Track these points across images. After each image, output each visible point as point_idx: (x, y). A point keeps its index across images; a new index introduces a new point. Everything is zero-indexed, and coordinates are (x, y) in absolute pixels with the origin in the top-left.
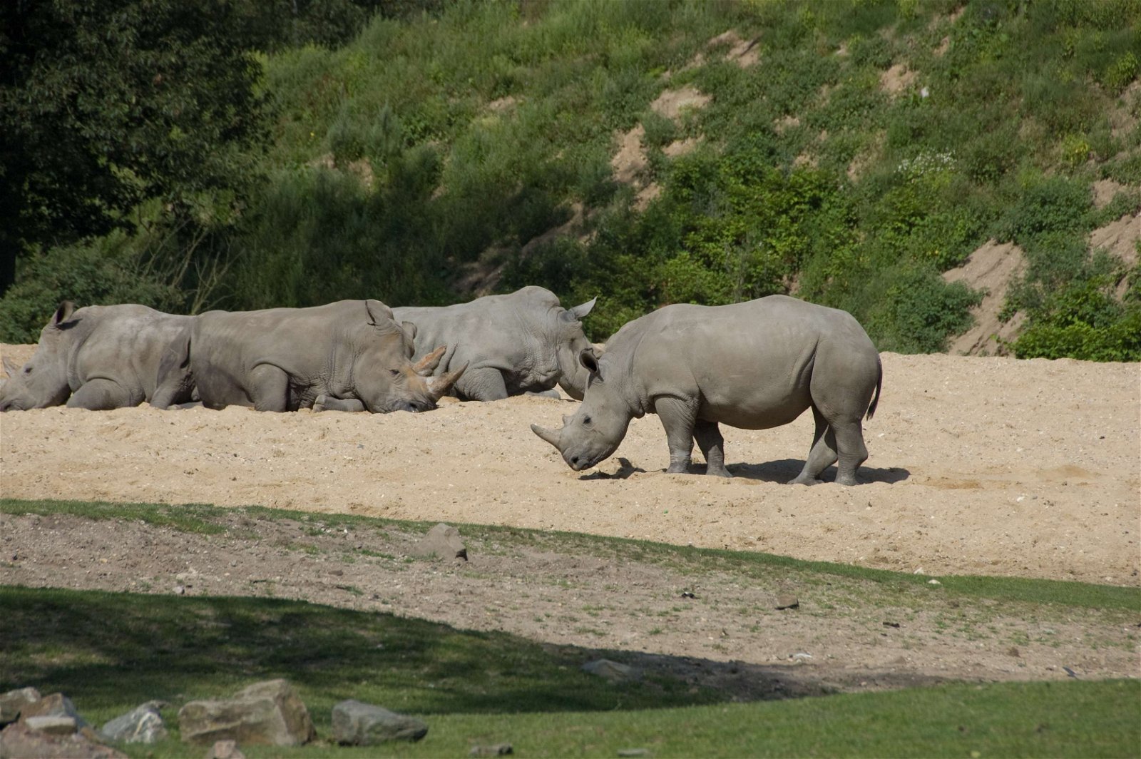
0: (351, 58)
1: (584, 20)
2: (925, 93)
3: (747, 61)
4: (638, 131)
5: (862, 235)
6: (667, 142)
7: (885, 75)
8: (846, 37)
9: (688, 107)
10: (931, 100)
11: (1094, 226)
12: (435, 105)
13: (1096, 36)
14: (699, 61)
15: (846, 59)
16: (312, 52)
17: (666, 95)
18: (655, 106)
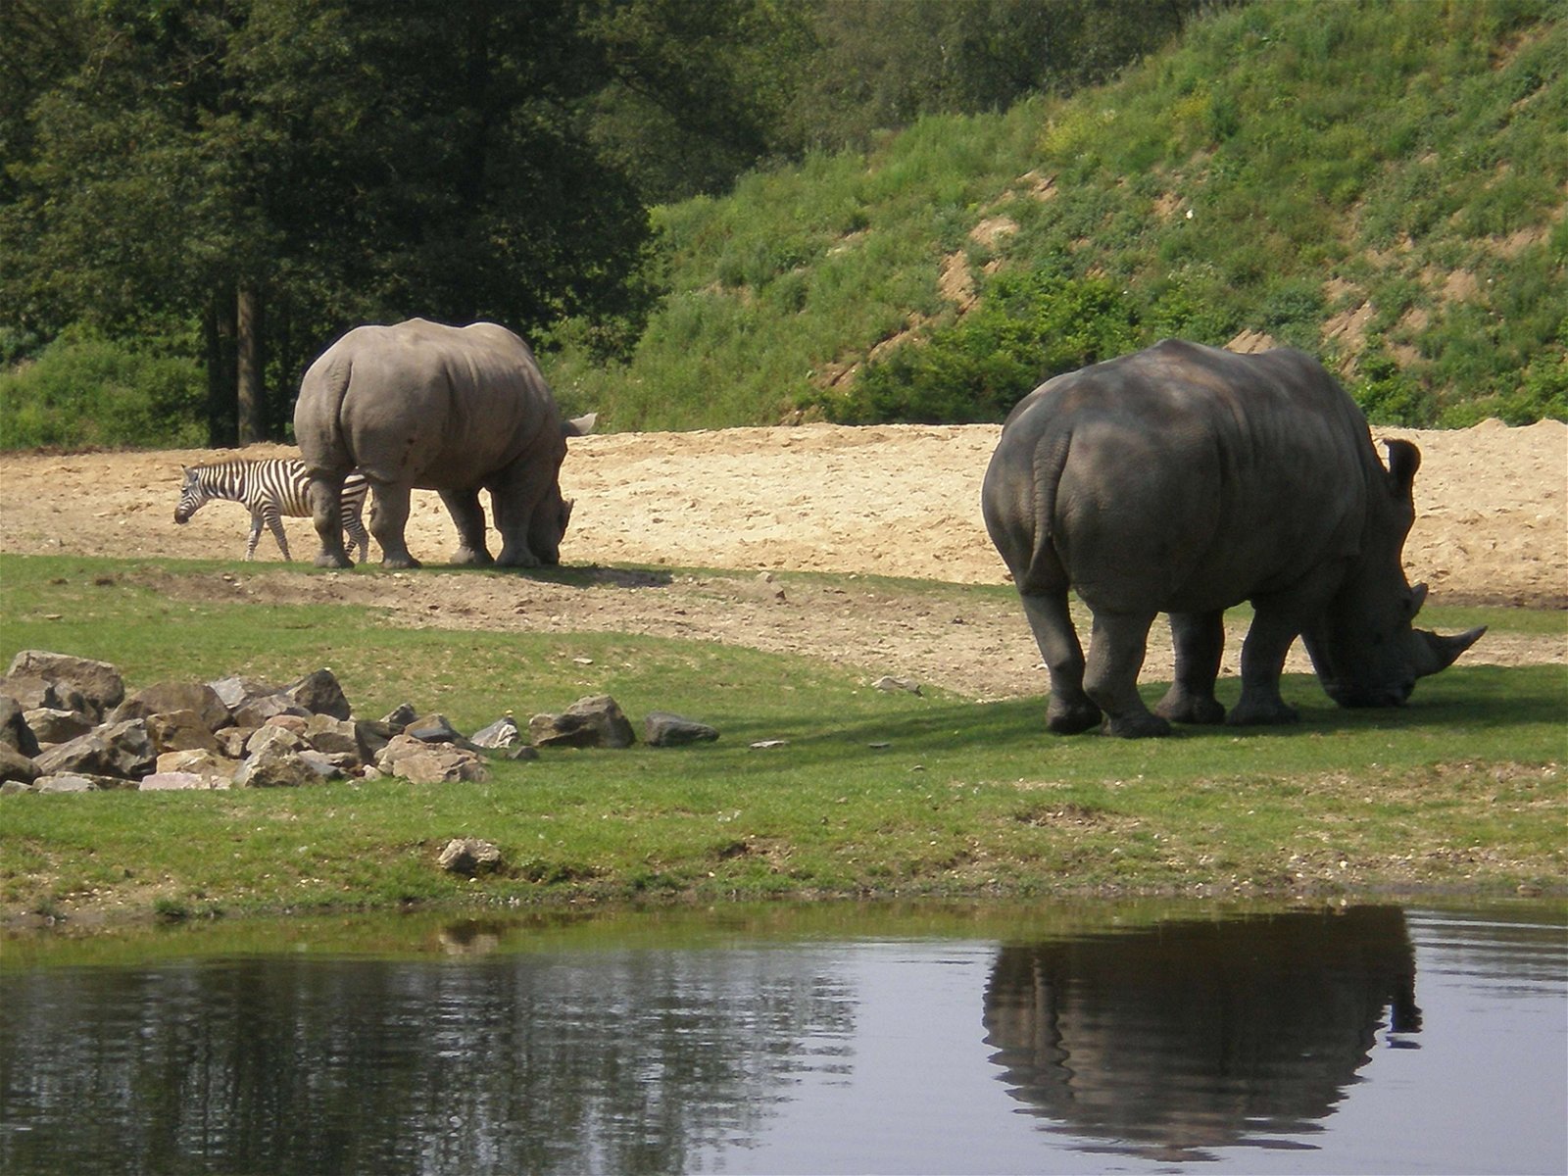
0: (732, 207)
1: (916, 167)
2: (1189, 215)
3: (1047, 195)
4: (962, 256)
5: (1143, 332)
6: (985, 262)
7: (1158, 203)
8: (1126, 173)
9: (1001, 233)
10: (1195, 220)
11: (1328, 317)
12: (799, 240)
13: (1325, 166)
14: (1010, 196)
15: (1126, 191)
16: (701, 201)
17: (983, 224)
18: (975, 233)
